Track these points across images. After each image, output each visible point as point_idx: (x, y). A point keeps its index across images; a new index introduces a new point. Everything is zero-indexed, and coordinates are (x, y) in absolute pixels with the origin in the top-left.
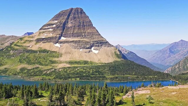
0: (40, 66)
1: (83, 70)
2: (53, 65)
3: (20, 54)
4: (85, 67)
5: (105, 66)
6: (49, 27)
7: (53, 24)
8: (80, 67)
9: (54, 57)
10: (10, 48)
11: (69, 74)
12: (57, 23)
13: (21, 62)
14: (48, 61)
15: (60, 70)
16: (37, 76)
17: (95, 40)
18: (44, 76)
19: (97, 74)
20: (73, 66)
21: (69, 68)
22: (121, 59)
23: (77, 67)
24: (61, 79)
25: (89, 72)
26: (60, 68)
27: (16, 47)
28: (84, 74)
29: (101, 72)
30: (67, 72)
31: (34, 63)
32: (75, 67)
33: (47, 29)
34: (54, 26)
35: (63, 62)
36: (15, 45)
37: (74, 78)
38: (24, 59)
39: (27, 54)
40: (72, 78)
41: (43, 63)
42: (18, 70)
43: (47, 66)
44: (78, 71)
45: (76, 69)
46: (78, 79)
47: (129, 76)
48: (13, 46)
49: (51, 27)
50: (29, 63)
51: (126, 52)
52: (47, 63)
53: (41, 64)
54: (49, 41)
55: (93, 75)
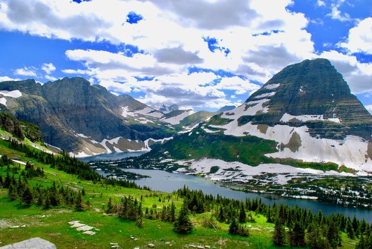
3: (213, 143)
6: (263, 96)
7: (270, 91)
9: (269, 150)
10: (198, 131)
11: (297, 186)
12: (278, 88)
13: (213, 156)
14: (258, 158)
17: (355, 122)
19: (357, 193)
27: (207, 131)
28: (329, 191)
29: (366, 191)
30: (292, 183)
33: (260, 99)
34: (273, 94)
36: (206, 127)
38: (218, 151)
39: (222, 144)
41: (250, 161)
43: (255, 167)
48: (202, 127)
49: (266, 95)
50: (226, 158)
54: (261, 121)
55: (346, 194)
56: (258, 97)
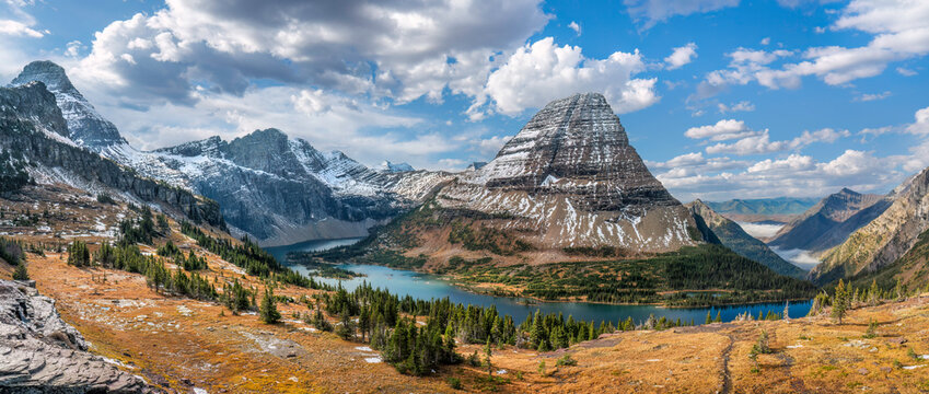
0: (494, 256)
1: (598, 272)
2: (525, 254)
3: (453, 221)
4: (604, 263)
5: (655, 260)
6: (519, 147)
7: (528, 140)
8: (590, 263)
9: (528, 231)
11: (564, 282)
12: (539, 137)
13: (453, 242)
14: (513, 243)
15: (541, 270)
16: (487, 281)
18: (501, 285)
19: (635, 284)
20: (575, 259)
21: (564, 265)
22: (700, 242)
23: (584, 264)
24: (540, 295)
25: (614, 280)
26: (541, 266)
28: (602, 285)
29: (645, 280)
30: (558, 278)
31: (481, 247)
32: (578, 263)
33: (515, 152)
34: (532, 144)
35: (550, 250)
36: (443, 197)
37: (573, 294)
39: (465, 222)
40: (570, 295)
41: (503, 248)
42: (446, 263)
43: (510, 258)
44: (586, 275)
45: (583, 271)
46: (584, 298)
47: (716, 290)
48: (437, 198)
49: (525, 146)
50: (470, 246)
51: (717, 220)
52: (510, 249)
53: (497, 251)
55: (624, 287)
56: (513, 149)
